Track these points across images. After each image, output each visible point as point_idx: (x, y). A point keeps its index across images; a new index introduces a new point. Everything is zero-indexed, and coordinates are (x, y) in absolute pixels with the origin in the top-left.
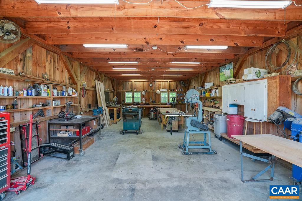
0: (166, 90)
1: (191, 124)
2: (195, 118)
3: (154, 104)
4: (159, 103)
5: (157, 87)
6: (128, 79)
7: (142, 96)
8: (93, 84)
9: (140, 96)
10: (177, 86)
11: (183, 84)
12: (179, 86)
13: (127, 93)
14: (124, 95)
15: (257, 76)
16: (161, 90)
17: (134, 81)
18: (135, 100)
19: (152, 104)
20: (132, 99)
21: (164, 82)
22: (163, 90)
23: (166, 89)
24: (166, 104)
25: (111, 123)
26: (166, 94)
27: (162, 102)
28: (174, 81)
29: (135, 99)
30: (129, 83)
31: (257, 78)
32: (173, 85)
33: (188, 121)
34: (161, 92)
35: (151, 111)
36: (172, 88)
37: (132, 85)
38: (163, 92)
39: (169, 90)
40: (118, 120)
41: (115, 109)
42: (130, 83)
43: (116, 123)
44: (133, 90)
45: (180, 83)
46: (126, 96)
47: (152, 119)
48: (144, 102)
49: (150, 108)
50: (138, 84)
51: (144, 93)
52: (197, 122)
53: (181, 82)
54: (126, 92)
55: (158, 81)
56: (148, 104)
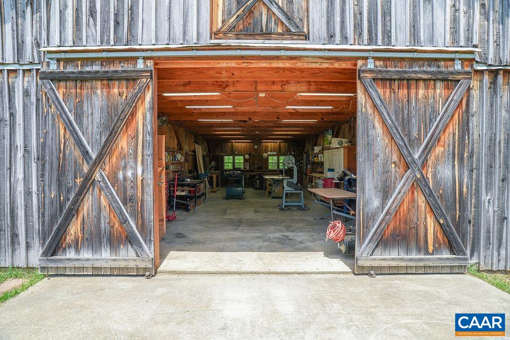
0: (274, 153)
1: (287, 185)
2: (290, 180)
3: (261, 170)
4: (266, 170)
5: (264, 149)
6: (228, 140)
7: (245, 160)
8: (193, 148)
9: (242, 161)
10: (289, 148)
11: (296, 146)
12: (292, 147)
13: (226, 157)
14: (222, 160)
15: (339, 144)
16: (269, 153)
17: (235, 142)
18: (237, 166)
19: (258, 170)
20: (231, 164)
21: (272, 143)
22: (272, 153)
23: (275, 151)
24: (275, 171)
25: (210, 191)
26: (276, 158)
27: (270, 168)
28: (285, 142)
29: (236, 164)
30: (228, 145)
31: (339, 146)
32: (285, 147)
33: (285, 183)
34: (269, 155)
35: (257, 179)
36: (283, 150)
37: (232, 146)
38: (271, 155)
39: (279, 153)
40: (217, 188)
41: (214, 176)
42: (230, 144)
43: (216, 192)
44: (233, 153)
45: (293, 145)
46: (225, 161)
47: (257, 189)
48: (248, 168)
49: (255, 176)
50: (240, 145)
51: (247, 156)
52: (292, 183)
53: (294, 143)
54: (226, 155)
55: (265, 142)
56: (252, 171)
